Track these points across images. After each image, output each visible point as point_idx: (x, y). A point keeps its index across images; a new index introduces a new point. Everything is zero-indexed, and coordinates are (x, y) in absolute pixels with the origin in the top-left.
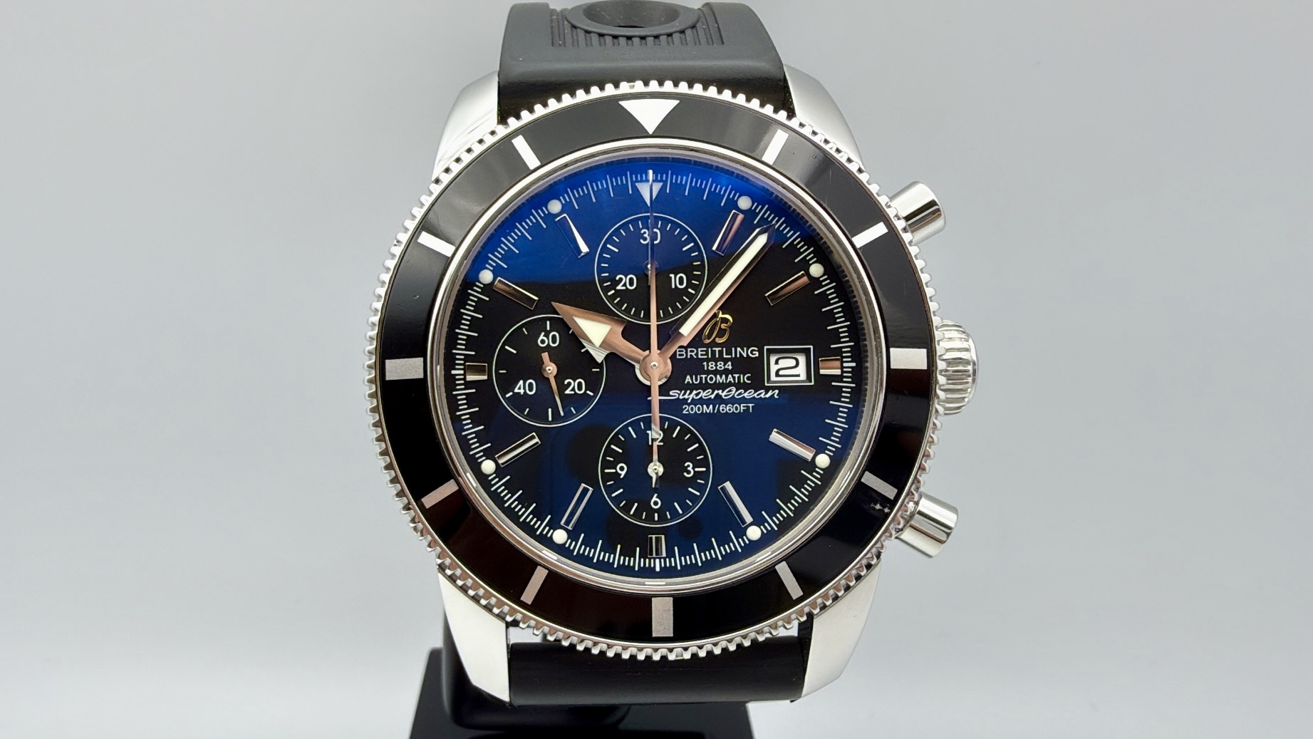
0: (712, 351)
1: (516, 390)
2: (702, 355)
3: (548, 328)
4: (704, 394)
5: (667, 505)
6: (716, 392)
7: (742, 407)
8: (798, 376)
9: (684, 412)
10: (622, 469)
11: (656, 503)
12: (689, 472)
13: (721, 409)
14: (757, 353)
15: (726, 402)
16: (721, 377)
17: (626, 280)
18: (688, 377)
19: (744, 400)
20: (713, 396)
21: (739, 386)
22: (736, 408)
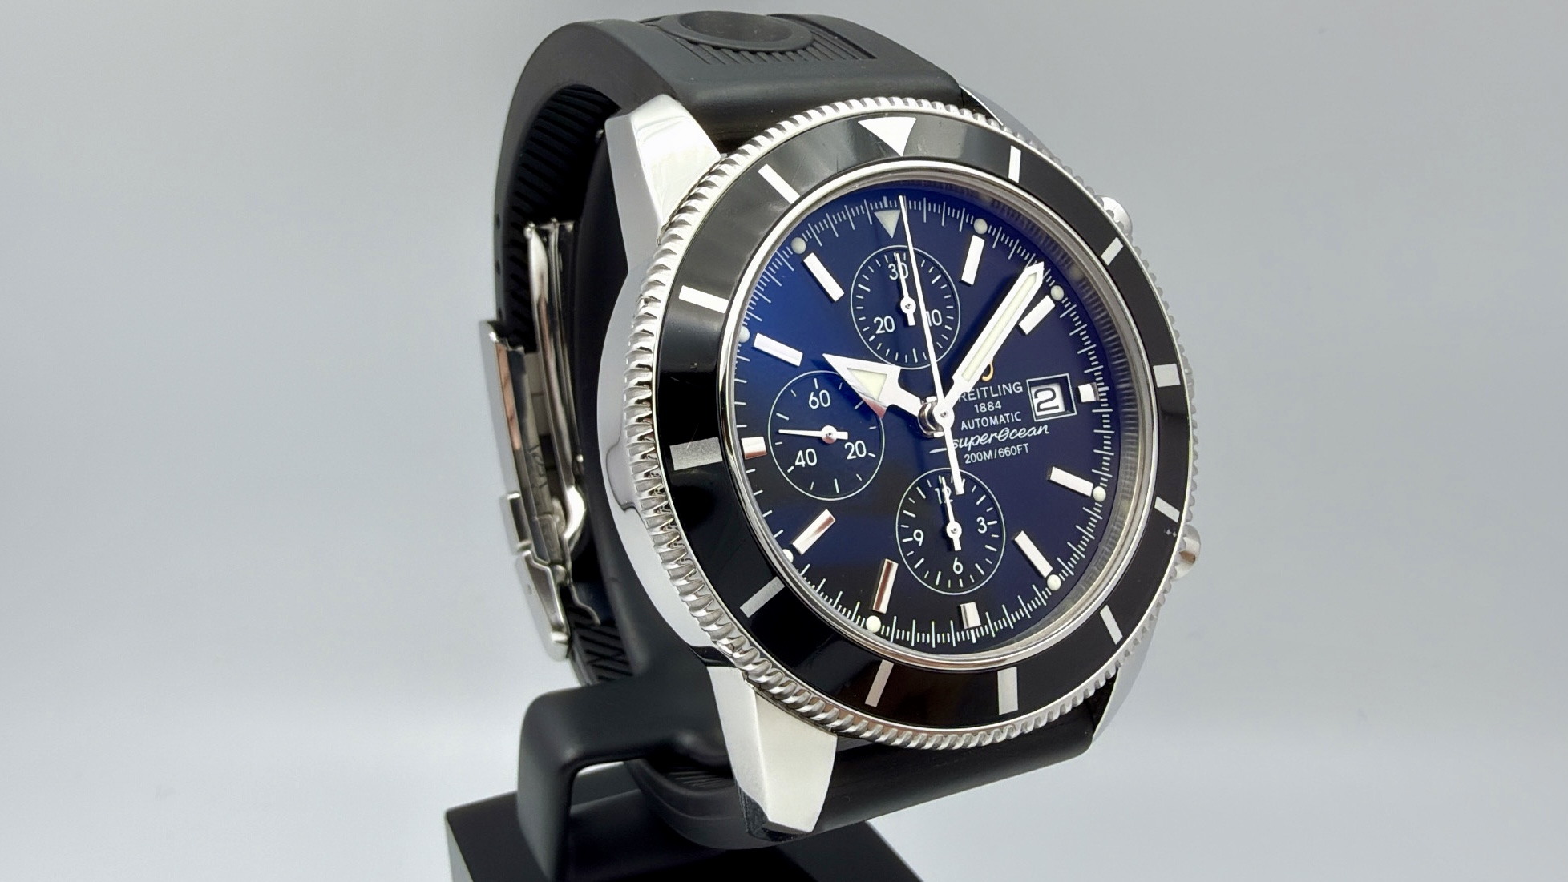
0: (980, 391)
1: (797, 463)
2: (972, 397)
3: (817, 387)
4: (982, 440)
5: (969, 569)
6: (992, 435)
7: (1018, 449)
8: (1057, 407)
9: (967, 462)
10: (919, 535)
11: (958, 568)
12: (982, 528)
13: (1000, 453)
14: (1021, 388)
15: (1004, 445)
16: (993, 418)
17: (884, 322)
18: (963, 423)
19: (1018, 441)
20: (990, 441)
21: (1012, 425)
22: (1014, 450)
